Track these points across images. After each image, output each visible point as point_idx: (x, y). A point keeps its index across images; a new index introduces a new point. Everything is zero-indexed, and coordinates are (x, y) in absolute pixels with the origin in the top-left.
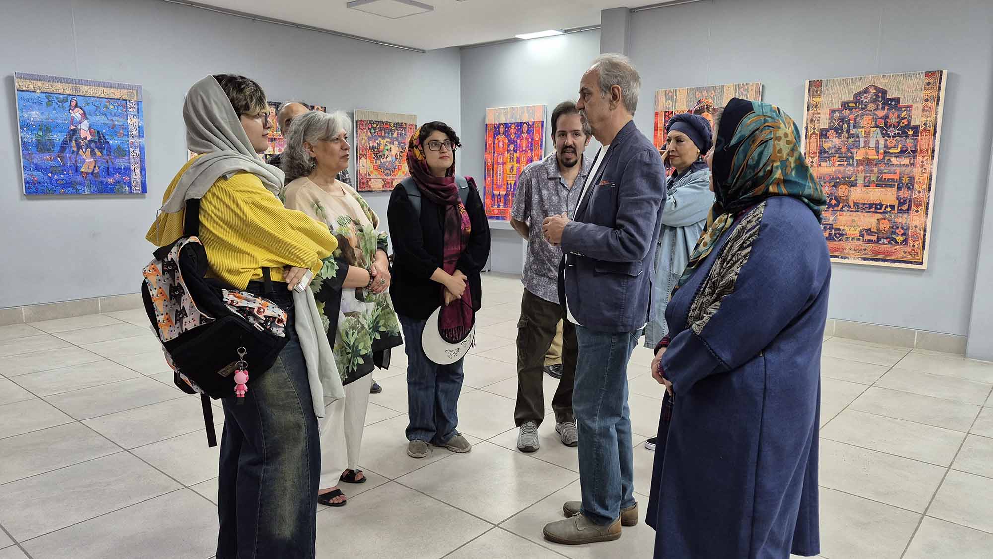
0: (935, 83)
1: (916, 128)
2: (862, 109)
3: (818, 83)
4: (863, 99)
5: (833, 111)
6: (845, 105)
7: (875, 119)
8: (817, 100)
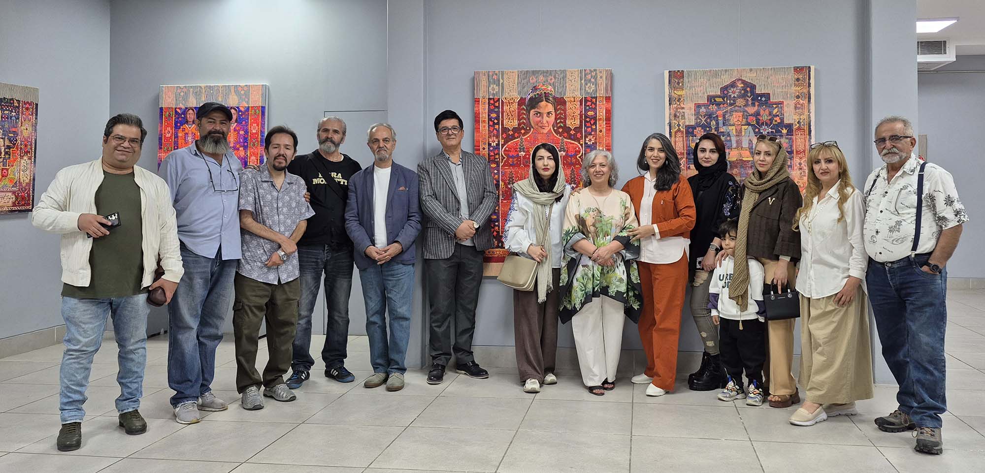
0: (805, 79)
1: (789, 127)
2: (731, 105)
3: (679, 74)
4: (730, 94)
5: (698, 106)
6: (711, 99)
7: (746, 115)
8: (679, 93)
